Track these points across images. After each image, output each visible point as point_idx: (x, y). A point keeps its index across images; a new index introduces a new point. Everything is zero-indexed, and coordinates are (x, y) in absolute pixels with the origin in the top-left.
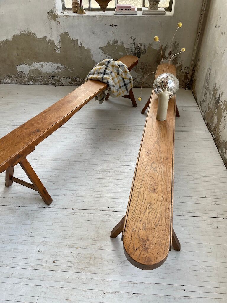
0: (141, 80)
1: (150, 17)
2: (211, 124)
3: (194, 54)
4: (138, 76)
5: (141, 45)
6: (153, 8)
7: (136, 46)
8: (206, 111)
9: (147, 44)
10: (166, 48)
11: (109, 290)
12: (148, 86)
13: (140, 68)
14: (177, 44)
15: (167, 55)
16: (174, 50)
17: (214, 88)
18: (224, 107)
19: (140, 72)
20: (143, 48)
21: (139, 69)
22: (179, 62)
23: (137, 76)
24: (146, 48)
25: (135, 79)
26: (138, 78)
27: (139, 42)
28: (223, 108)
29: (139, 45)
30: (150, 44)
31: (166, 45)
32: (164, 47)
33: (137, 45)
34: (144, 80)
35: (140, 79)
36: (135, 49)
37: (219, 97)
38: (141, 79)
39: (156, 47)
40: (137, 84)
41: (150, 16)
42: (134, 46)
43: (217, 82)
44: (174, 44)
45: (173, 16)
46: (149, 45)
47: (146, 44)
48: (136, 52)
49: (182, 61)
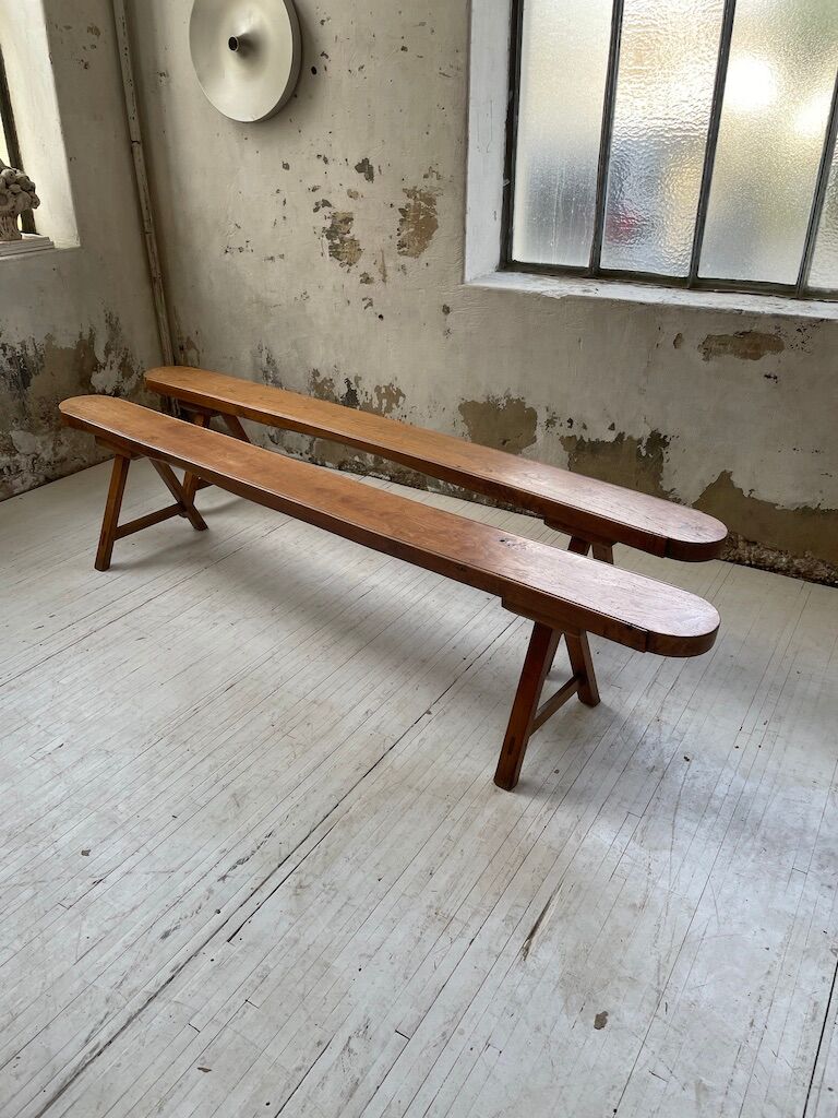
0: (56, 454)
1: (24, 259)
2: (357, 459)
3: (165, 334)
4: (43, 443)
5: (24, 347)
6: (8, 235)
7: (9, 353)
8: (311, 444)
9: (40, 340)
10: (92, 336)
11: (654, 713)
12: (82, 464)
13: (42, 418)
14: (114, 320)
15: (101, 357)
16: (113, 339)
17: (314, 383)
18: (384, 401)
19: (44, 430)
20: (31, 352)
21: (41, 421)
22: (135, 368)
23: (39, 445)
24: (42, 352)
25: (38, 456)
26: (44, 449)
27: (17, 340)
28: (381, 404)
29: (18, 348)
30: (49, 338)
31: (91, 330)
32: (86, 335)
33: (13, 349)
34: (63, 451)
35: (52, 453)
36: (10, 361)
37: (350, 390)
38: (53, 449)
39: (66, 342)
40: (48, 471)
41: (22, 255)
42: (5, 355)
43: (315, 365)
44: (108, 321)
45: (82, 247)
46: (45, 342)
47: (38, 341)
48: (15, 371)
49: (142, 362)
